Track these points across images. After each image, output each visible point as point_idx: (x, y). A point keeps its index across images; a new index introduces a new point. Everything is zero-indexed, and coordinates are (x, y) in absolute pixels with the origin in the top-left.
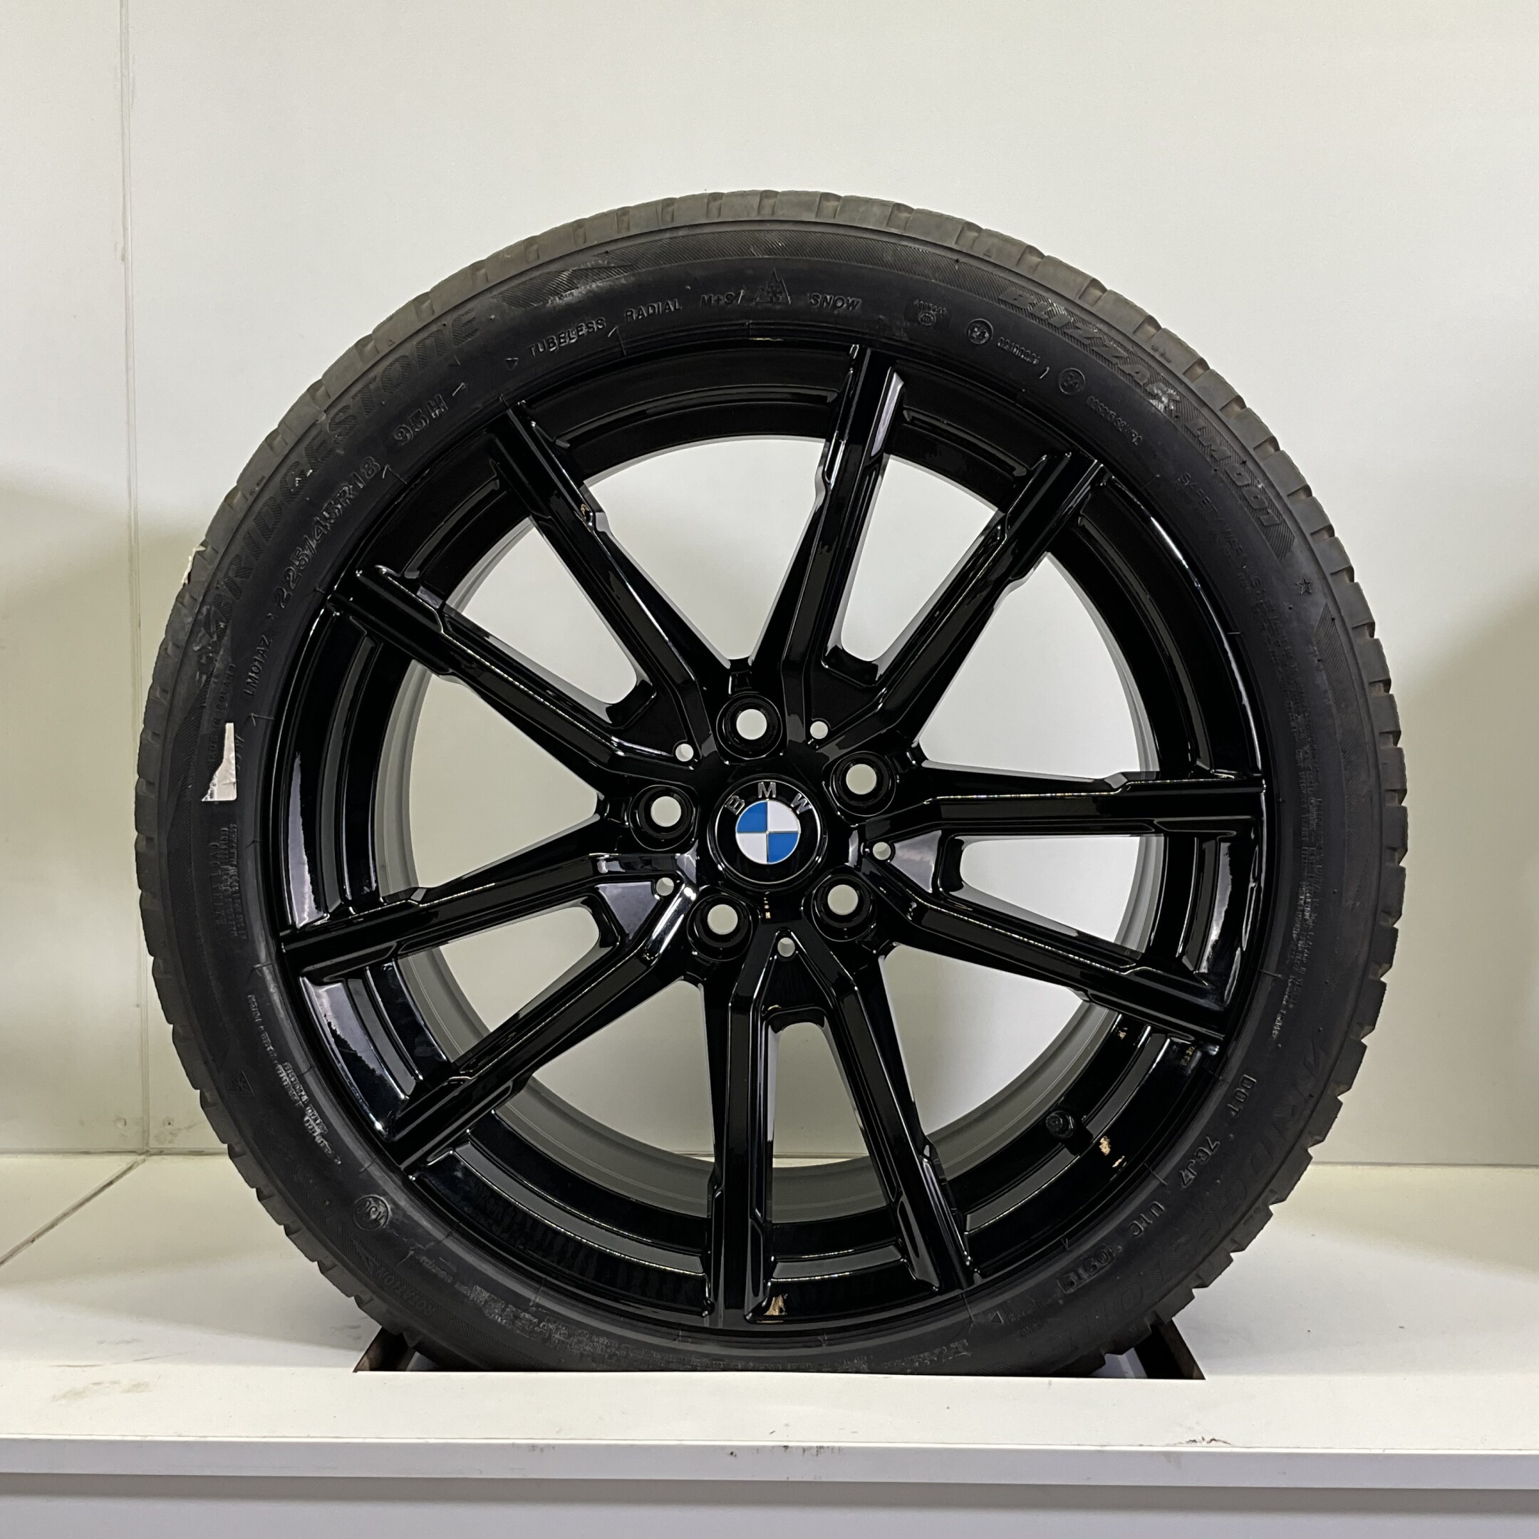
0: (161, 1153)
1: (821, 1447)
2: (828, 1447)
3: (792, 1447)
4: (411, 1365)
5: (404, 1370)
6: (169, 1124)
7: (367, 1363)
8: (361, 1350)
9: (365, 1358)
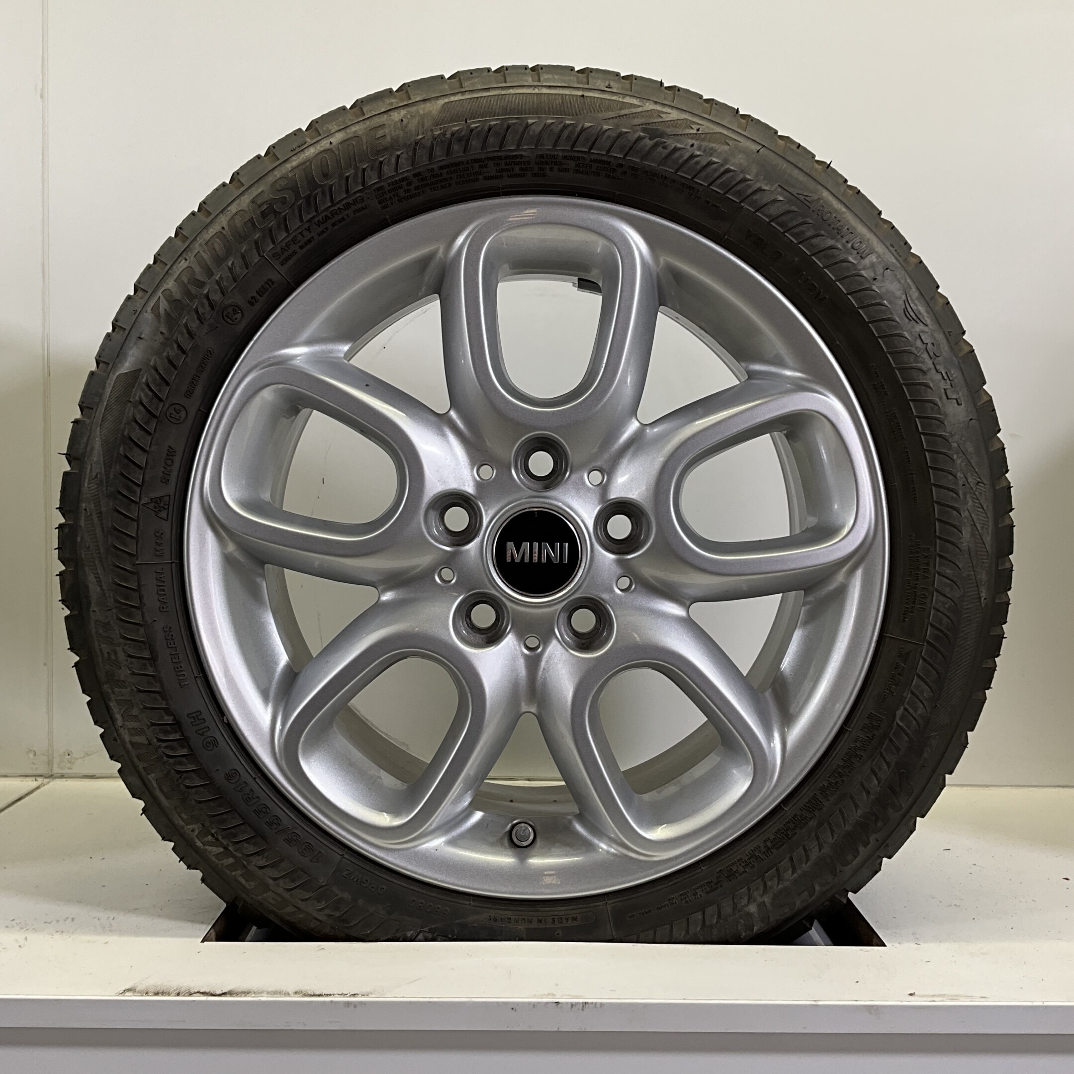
0: (62, 776)
1: (586, 1003)
2: (592, 1003)
3: (562, 1003)
4: (249, 937)
5: (243, 941)
6: (69, 755)
7: (213, 935)
8: (209, 924)
9: (212, 930)
